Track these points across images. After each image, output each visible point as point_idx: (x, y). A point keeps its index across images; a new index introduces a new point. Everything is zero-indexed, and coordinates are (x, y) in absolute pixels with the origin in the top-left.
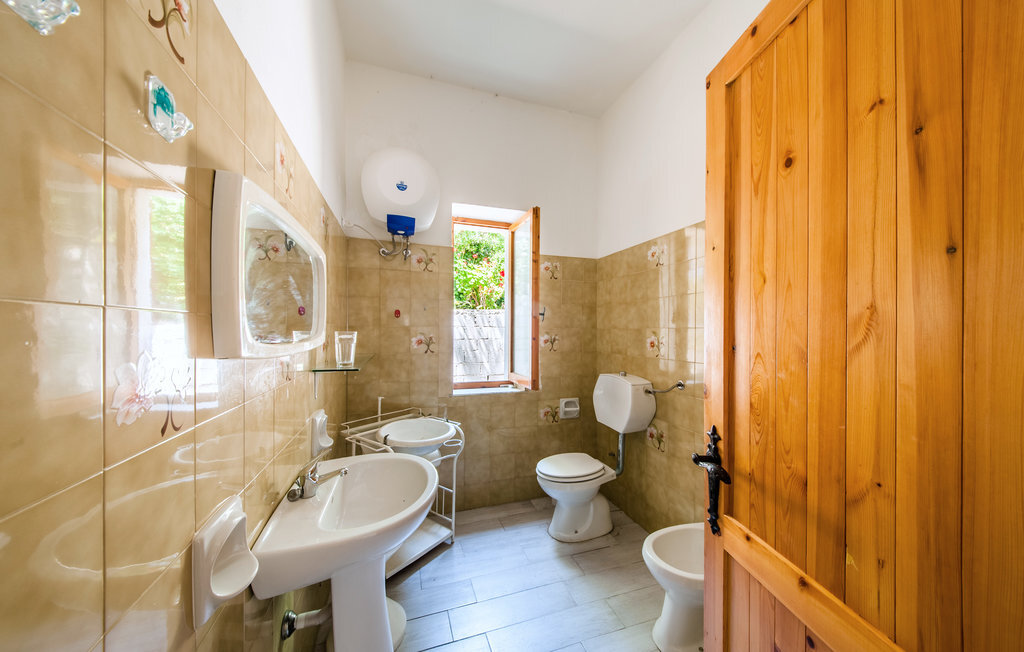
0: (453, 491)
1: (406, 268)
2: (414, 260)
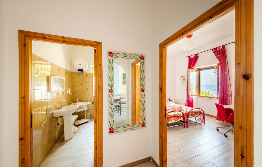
0: (90, 114)
1: (83, 77)
2: (84, 76)
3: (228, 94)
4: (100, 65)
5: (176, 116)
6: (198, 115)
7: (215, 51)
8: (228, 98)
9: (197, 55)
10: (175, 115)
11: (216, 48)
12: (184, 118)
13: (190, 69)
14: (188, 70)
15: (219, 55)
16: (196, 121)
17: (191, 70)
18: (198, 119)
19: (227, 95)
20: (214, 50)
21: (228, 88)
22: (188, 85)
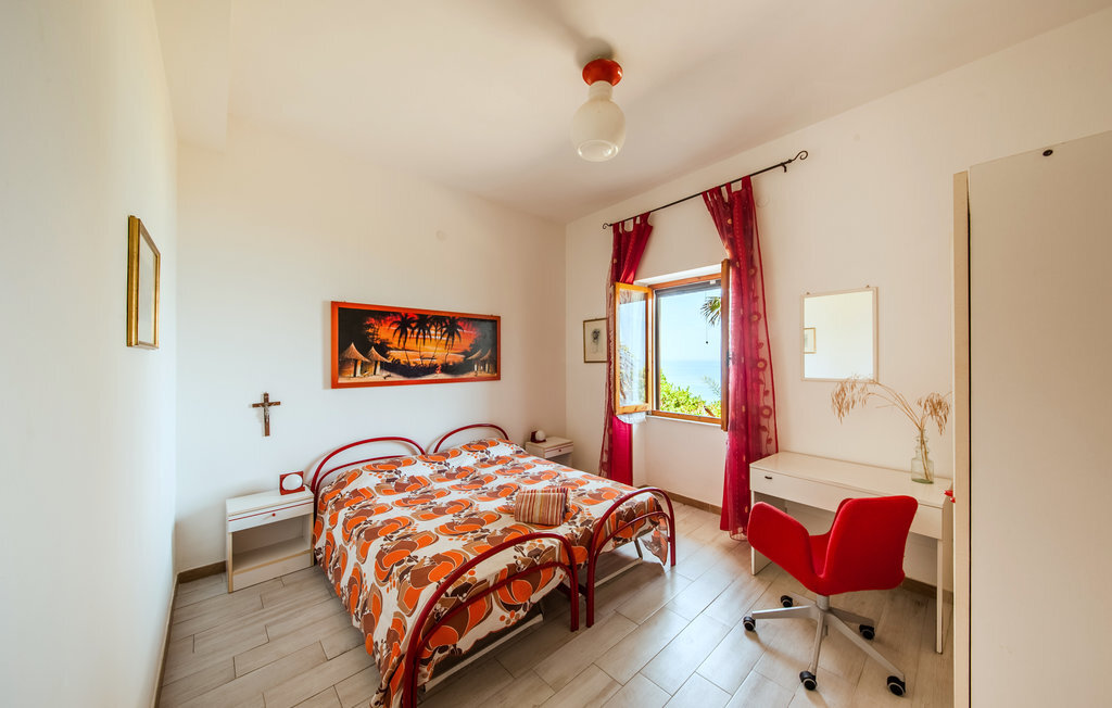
3: (762, 405)
5: (522, 575)
6: (648, 524)
7: (715, 202)
8: (764, 422)
9: (645, 217)
10: (511, 567)
11: (717, 190)
12: (571, 569)
13: (617, 284)
14: (611, 289)
15: (729, 221)
16: (640, 555)
17: (622, 288)
18: (646, 543)
19: (759, 411)
20: (712, 197)
21: (761, 377)
22: (609, 362)
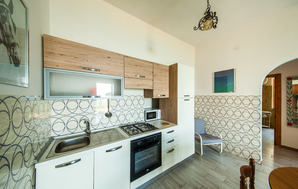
4: (279, 86)
